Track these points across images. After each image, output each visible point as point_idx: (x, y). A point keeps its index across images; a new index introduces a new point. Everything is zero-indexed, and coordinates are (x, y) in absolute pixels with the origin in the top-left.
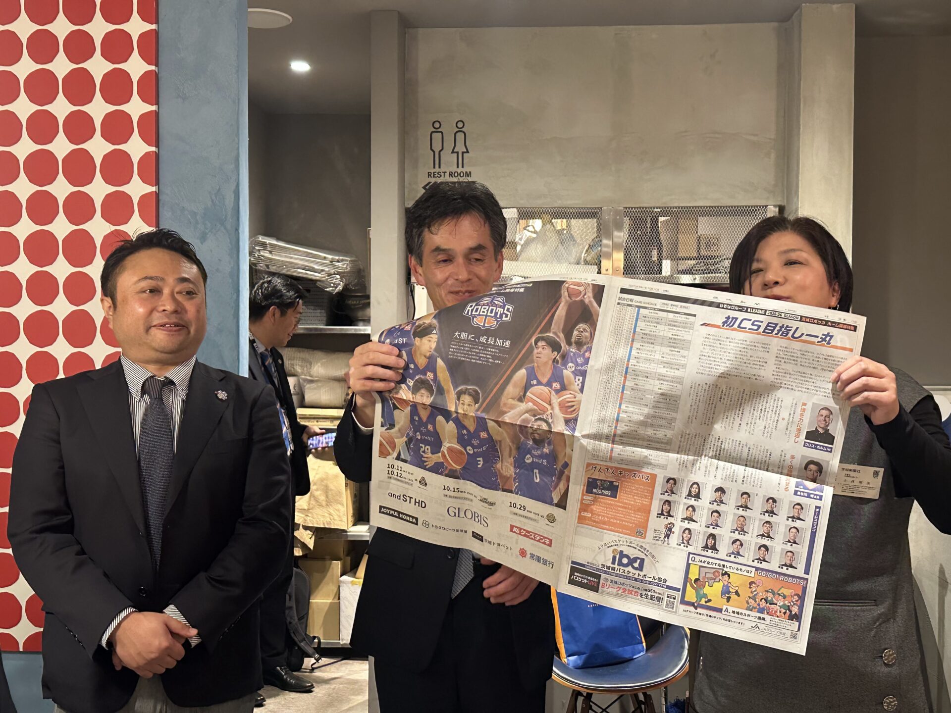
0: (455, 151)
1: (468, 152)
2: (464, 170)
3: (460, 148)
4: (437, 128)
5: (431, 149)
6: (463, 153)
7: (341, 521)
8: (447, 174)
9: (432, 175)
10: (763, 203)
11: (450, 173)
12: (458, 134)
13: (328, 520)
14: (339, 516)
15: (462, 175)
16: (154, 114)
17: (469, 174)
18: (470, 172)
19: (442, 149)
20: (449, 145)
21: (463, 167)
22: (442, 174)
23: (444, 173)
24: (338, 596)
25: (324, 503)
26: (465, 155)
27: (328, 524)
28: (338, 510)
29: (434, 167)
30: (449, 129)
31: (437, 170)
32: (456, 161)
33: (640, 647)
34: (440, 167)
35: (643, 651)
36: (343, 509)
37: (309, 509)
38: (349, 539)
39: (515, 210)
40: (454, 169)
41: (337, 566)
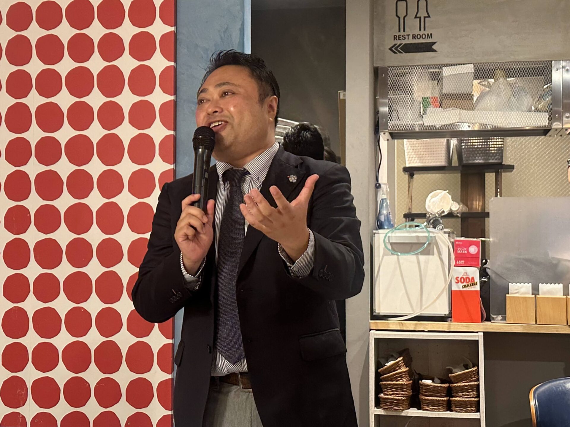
5: (397, 16)
8: (411, 37)
9: (397, 38)
11: (413, 35)
15: (424, 37)
18: (431, 34)
20: (412, 11)
21: (425, 30)
22: (407, 37)
26: (426, 19)
29: (399, 31)
31: (402, 33)
32: (419, 25)
39: (472, 66)
40: (417, 32)
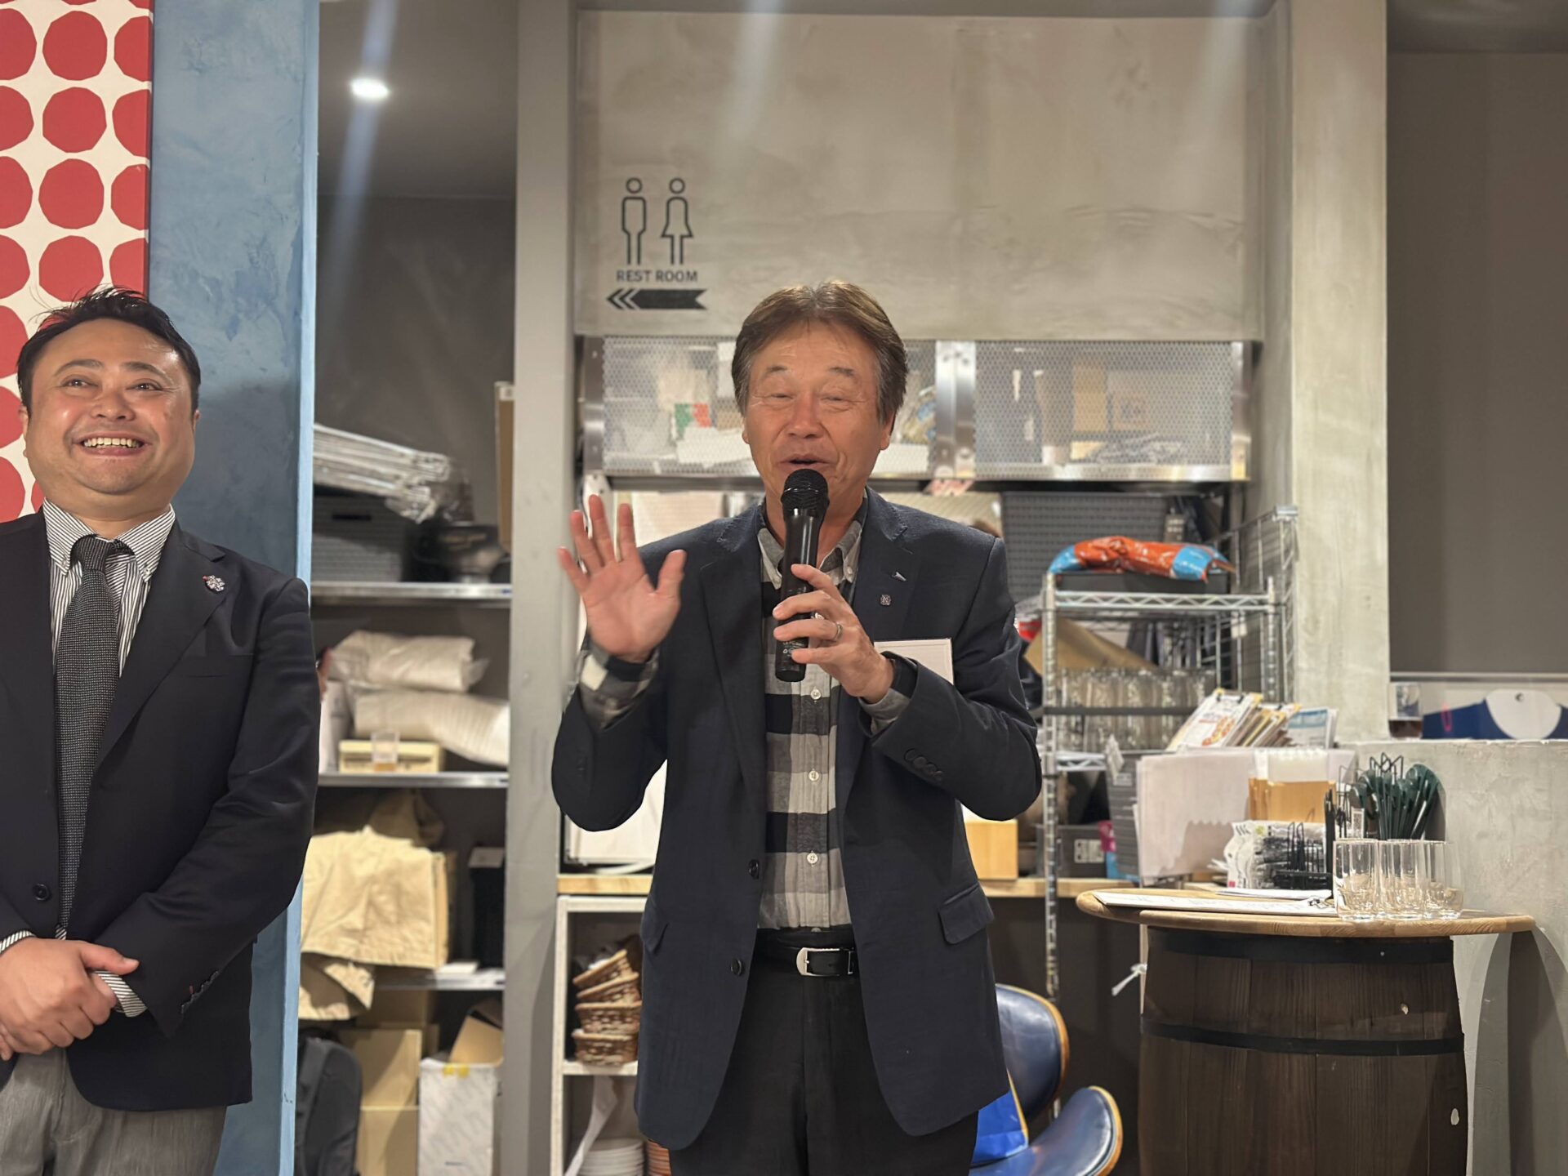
0: (669, 232)
1: (690, 235)
2: (685, 268)
3: (677, 228)
4: (634, 192)
5: (623, 228)
6: (682, 237)
7: (426, 951)
8: (653, 276)
9: (624, 278)
10: (1224, 337)
11: (657, 272)
12: (673, 204)
13: (401, 949)
14: (422, 943)
15: (679, 277)
16: (146, 96)
17: (693, 276)
18: (695, 273)
19: (644, 230)
20: (656, 222)
21: (681, 262)
22: (644, 276)
23: (648, 272)
24: (415, 1097)
25: (393, 918)
26: (686, 241)
27: (400, 958)
28: (421, 932)
29: (629, 263)
30: (657, 193)
31: (634, 266)
32: (669, 252)
33: (1013, 1137)
34: (639, 261)
35: (1022, 1143)
36: (428, 929)
37: (366, 929)
38: (441, 987)
40: (665, 266)
41: (413, 1039)
